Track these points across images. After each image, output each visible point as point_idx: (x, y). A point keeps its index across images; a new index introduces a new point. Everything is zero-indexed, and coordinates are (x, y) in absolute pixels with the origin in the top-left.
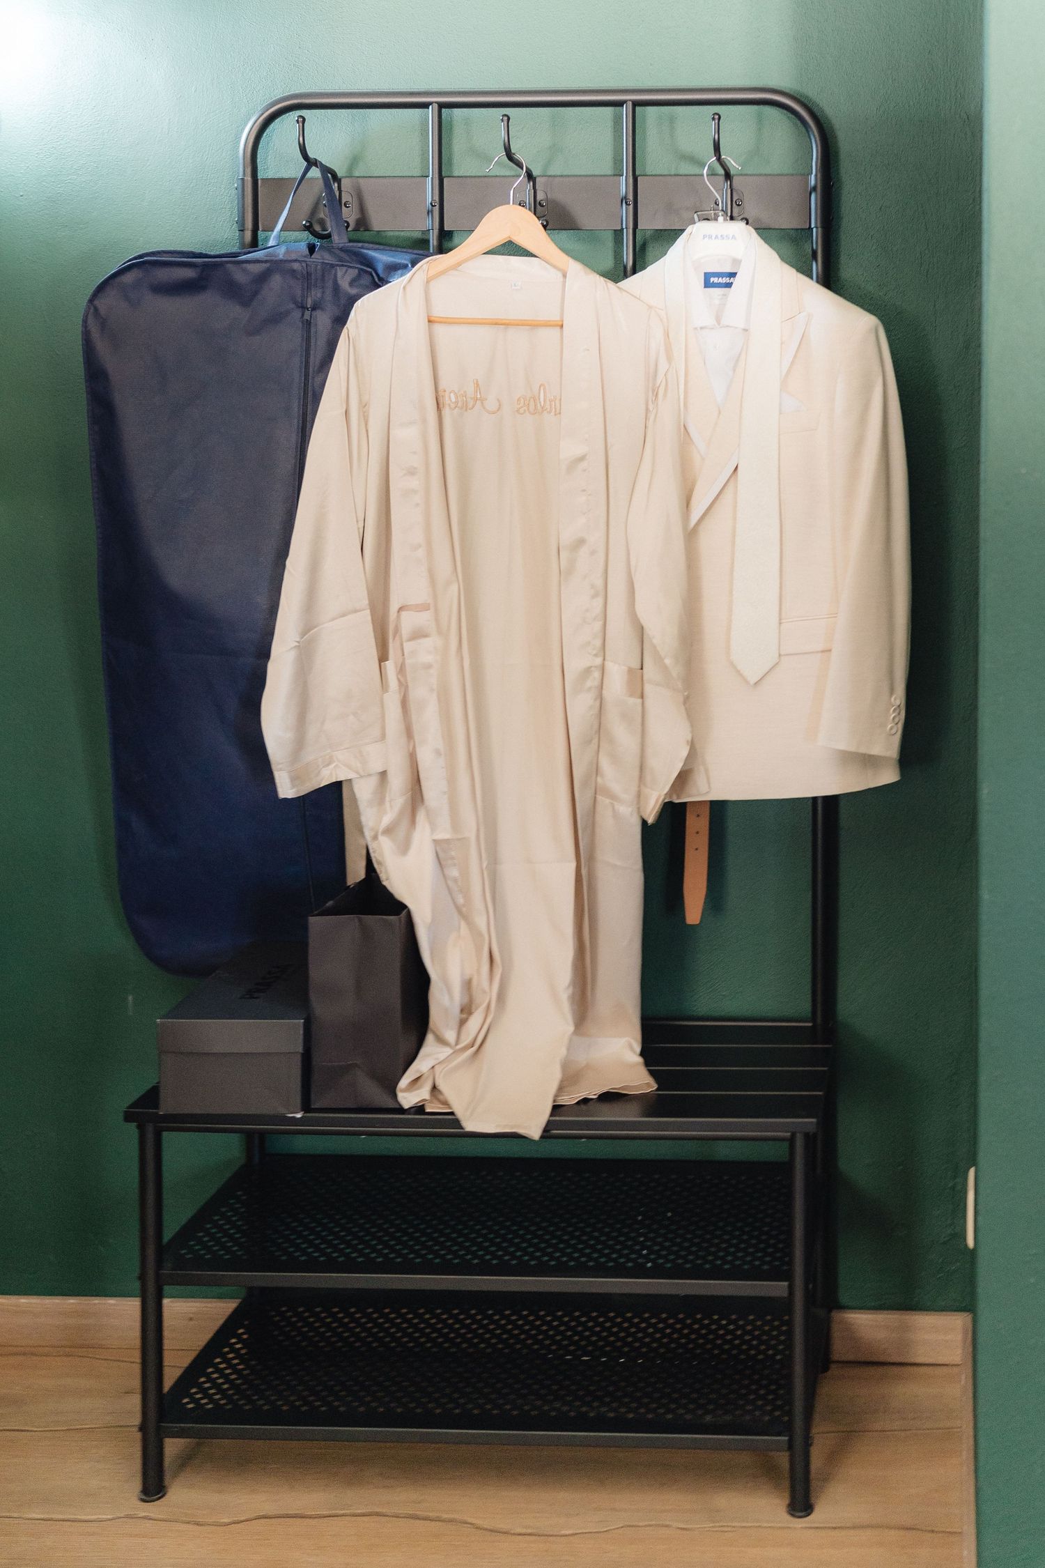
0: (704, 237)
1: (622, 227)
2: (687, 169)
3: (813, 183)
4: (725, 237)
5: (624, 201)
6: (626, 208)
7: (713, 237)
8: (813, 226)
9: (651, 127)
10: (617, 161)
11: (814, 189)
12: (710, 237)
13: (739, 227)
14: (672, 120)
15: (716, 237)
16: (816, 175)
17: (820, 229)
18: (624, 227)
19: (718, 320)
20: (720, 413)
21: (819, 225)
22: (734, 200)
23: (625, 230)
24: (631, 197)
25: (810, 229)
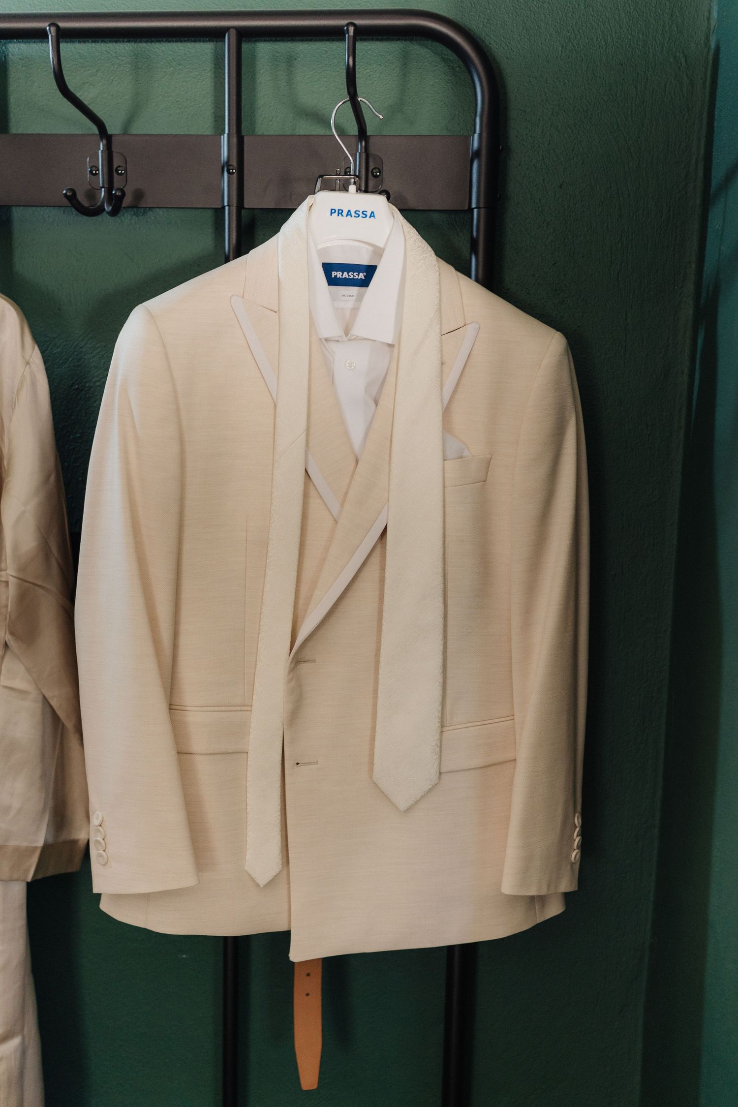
0: (332, 212)
1: (223, 203)
2: (306, 128)
3: (476, 145)
4: (360, 213)
5: (226, 169)
6: (229, 178)
7: (345, 213)
8: (474, 206)
9: (262, 71)
10: (218, 119)
11: (477, 154)
12: (340, 213)
13: (377, 203)
14: (290, 61)
15: (349, 213)
16: (480, 135)
17: (483, 211)
18: (226, 204)
19: (347, 332)
20: (357, 462)
21: (482, 205)
22: (371, 169)
23: (227, 208)
24: (234, 163)
25: (471, 210)
